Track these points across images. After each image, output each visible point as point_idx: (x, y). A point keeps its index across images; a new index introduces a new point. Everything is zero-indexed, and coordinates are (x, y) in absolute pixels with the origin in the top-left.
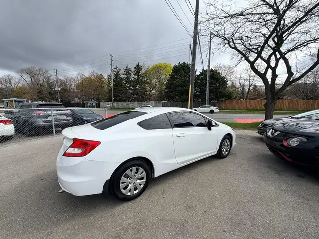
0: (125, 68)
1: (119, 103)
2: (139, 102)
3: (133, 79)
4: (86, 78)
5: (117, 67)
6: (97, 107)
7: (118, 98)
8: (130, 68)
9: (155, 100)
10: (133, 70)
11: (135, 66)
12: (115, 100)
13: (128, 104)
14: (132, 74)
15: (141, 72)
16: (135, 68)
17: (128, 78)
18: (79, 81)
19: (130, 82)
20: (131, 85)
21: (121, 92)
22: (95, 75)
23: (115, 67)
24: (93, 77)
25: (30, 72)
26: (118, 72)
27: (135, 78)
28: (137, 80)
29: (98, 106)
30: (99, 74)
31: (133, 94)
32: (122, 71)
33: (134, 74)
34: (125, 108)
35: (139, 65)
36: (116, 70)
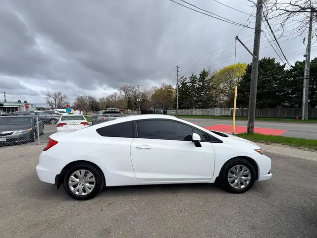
0: (190, 77)
1: (183, 110)
2: (203, 110)
3: (198, 86)
4: (158, 90)
5: (183, 77)
8: (195, 76)
9: (222, 107)
10: (198, 77)
11: (200, 73)
12: (180, 108)
13: (192, 112)
14: (197, 81)
15: (206, 79)
16: (200, 75)
17: (193, 86)
18: (153, 93)
19: (195, 90)
20: (196, 93)
21: (184, 100)
22: (165, 86)
23: (182, 77)
24: (163, 89)
25: (125, 89)
26: (184, 81)
27: (200, 85)
28: (202, 86)
30: (168, 85)
31: (197, 101)
32: (188, 80)
33: (199, 81)
34: (188, 115)
35: (205, 71)
36: (182, 80)
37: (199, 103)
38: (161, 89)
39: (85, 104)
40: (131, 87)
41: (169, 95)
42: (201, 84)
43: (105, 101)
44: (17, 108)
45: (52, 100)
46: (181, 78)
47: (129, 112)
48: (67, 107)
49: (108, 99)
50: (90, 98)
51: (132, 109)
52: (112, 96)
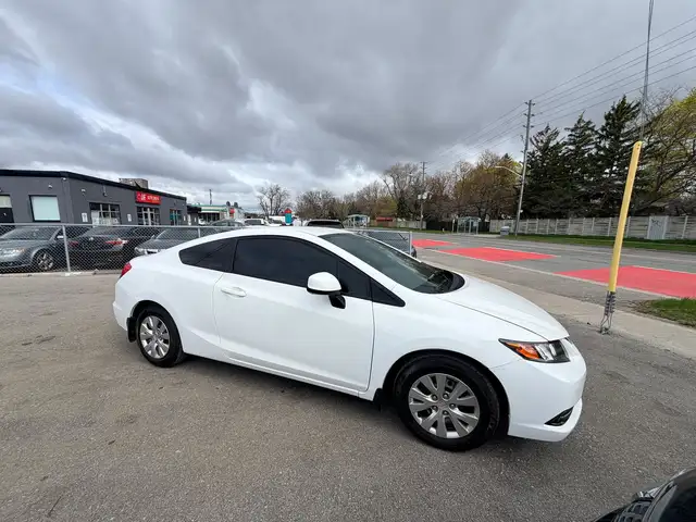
0: (572, 127)
1: (537, 221)
2: (605, 220)
3: (594, 152)
4: (472, 171)
5: (548, 129)
6: (480, 232)
7: (535, 210)
8: (589, 123)
9: (678, 214)
10: (599, 123)
11: (608, 109)
12: (527, 215)
13: (565, 226)
14: (594, 138)
15: (629, 126)
16: (608, 117)
17: (578, 152)
18: (459, 179)
19: (582, 163)
20: (584, 171)
21: (545, 193)
22: (490, 159)
23: (543, 128)
24: (485, 167)
25: (394, 172)
27: (604, 149)
28: (611, 151)
29: (484, 229)
30: (501, 155)
31: (586, 197)
32: (563, 136)
33: (601, 137)
34: (553, 236)
35: (628, 101)
36: (544, 138)
37: (592, 201)
38: (480, 167)
39: (316, 207)
40: (407, 167)
41: (503, 183)
42: (606, 144)
43: (355, 200)
44: (218, 214)
45: (266, 200)
46: (541, 133)
47: (398, 225)
48: (287, 213)
49: (360, 196)
50: (327, 195)
51: (408, 218)
52: (368, 190)
